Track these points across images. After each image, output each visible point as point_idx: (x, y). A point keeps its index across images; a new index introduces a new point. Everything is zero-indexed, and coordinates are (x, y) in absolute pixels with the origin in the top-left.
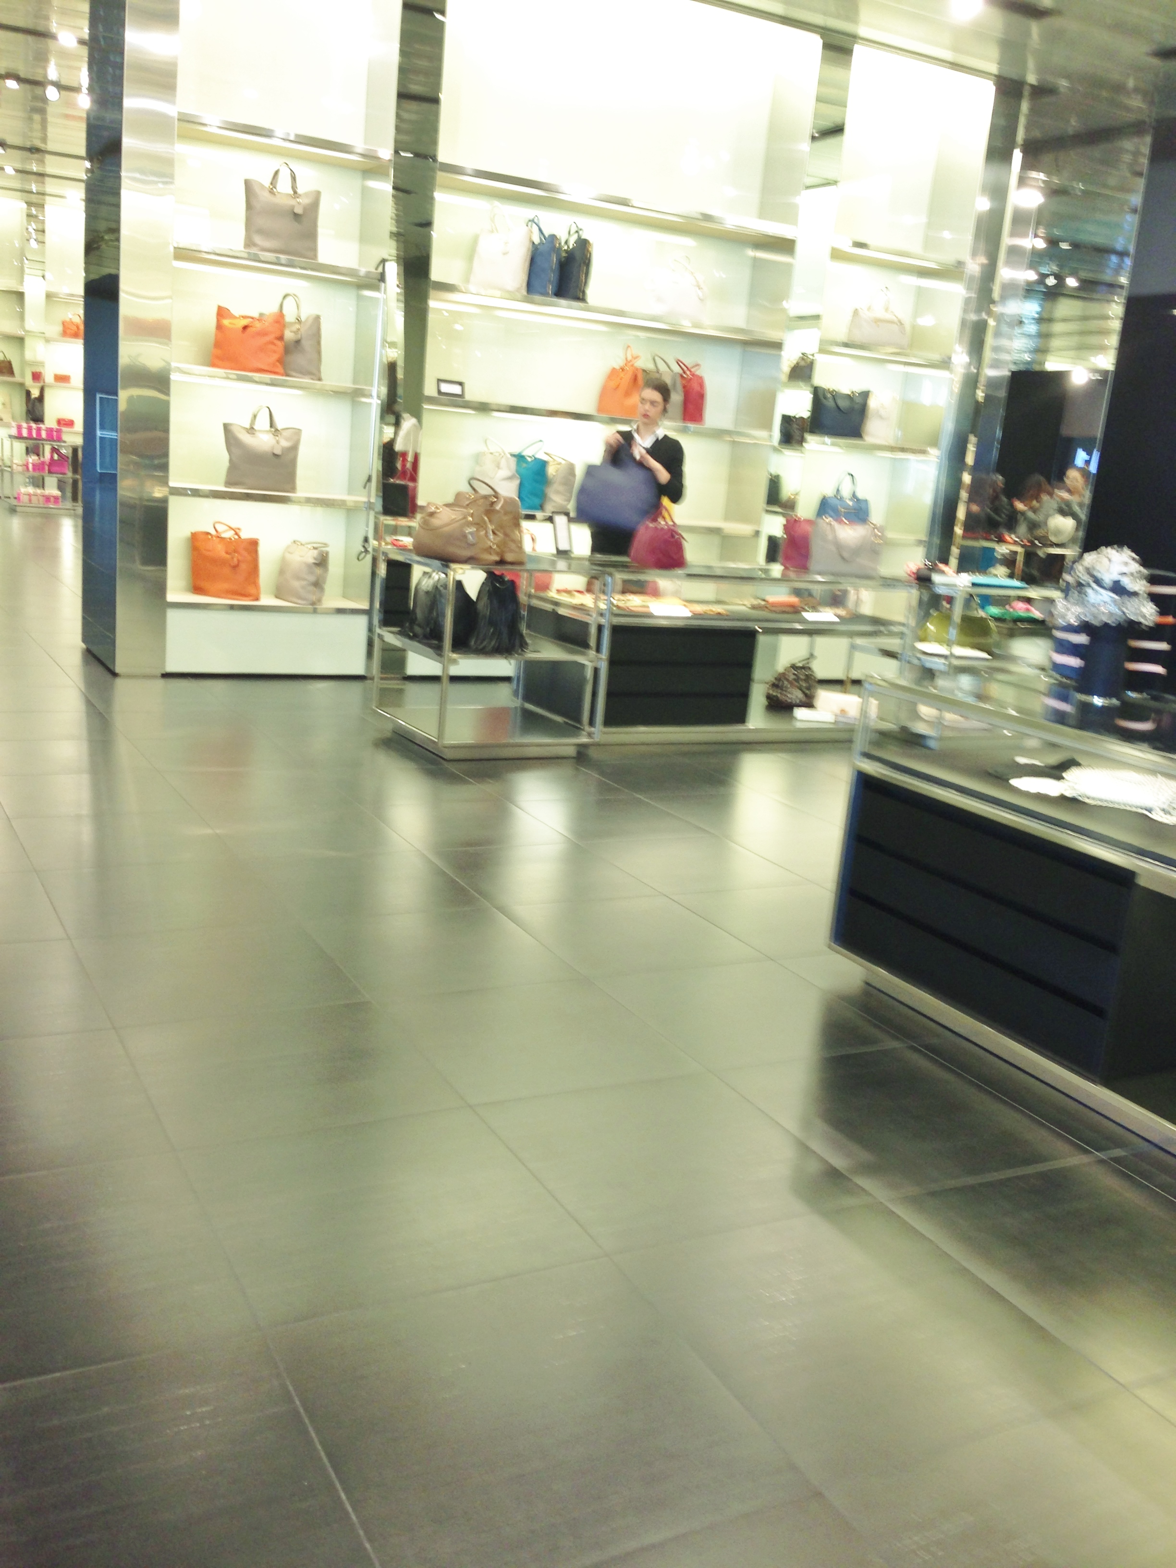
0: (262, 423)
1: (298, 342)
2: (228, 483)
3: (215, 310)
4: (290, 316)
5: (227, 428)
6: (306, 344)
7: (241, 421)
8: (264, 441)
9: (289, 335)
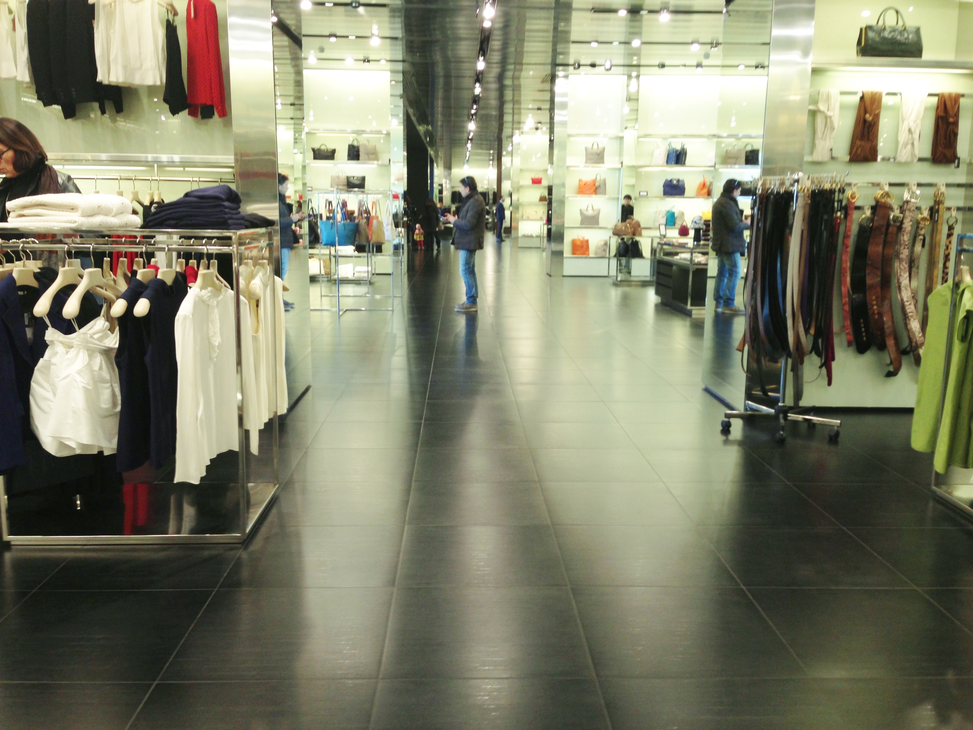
0: (590, 208)
1: (599, 186)
2: (581, 224)
3: (578, 181)
4: (598, 179)
5: (581, 211)
6: (602, 186)
7: (584, 208)
8: (590, 213)
9: (597, 184)
